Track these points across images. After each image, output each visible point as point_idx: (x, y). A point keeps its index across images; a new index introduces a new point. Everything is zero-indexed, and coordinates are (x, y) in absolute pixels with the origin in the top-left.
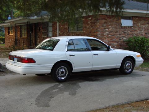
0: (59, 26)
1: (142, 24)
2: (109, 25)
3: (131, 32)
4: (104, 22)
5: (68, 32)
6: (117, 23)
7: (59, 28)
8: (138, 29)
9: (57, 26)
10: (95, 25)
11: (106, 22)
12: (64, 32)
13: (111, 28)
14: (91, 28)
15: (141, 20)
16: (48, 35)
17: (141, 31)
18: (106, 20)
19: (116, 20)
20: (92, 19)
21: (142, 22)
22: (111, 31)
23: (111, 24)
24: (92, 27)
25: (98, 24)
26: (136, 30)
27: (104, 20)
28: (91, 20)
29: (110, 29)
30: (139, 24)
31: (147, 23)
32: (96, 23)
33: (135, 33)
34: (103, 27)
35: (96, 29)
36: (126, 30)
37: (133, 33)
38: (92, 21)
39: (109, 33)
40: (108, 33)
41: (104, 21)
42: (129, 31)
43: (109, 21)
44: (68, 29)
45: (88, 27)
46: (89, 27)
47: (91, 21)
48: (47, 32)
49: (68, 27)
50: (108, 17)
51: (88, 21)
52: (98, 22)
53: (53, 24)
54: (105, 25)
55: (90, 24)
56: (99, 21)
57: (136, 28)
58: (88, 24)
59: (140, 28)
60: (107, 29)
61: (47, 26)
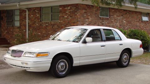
0: (29, 15)
1: (118, 16)
2: (89, 16)
3: (108, 23)
4: (84, 12)
5: (41, 21)
6: (96, 14)
7: (29, 17)
8: (114, 21)
9: (26, 15)
10: (75, 15)
11: (86, 13)
12: (35, 22)
13: (91, 19)
14: (70, 18)
15: (116, 12)
16: (13, 25)
17: (117, 22)
18: (86, 10)
19: (95, 11)
20: (71, 8)
21: (118, 14)
22: (90, 22)
23: (90, 15)
24: (71, 17)
25: (79, 13)
26: (112, 22)
27: (85, 10)
28: (69, 9)
29: (89, 20)
30: (115, 16)
31: (122, 15)
32: (76, 13)
33: (112, 24)
34: (83, 17)
35: (77, 19)
36: (103, 21)
38: (72, 10)
40: (88, 23)
41: (84, 11)
42: (106, 23)
43: (89, 12)
44: (41, 18)
45: (66, 17)
46: (68, 17)
47: (69, 11)
48: (13, 21)
49: (41, 17)
50: (88, 7)
51: (66, 10)
52: (79, 12)
53: (20, 13)
54: (85, 15)
55: (69, 14)
56: (79, 10)
57: (112, 19)
58: (67, 14)
59: (116, 20)
60: (87, 20)
61: (13, 15)
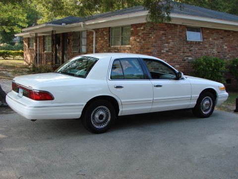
0: (96, 37)
1: (214, 39)
2: (170, 39)
3: (199, 49)
4: (163, 34)
5: (109, 46)
6: (181, 36)
7: (96, 40)
8: (209, 46)
9: (93, 37)
10: (149, 38)
11: (165, 34)
12: (103, 47)
13: (173, 43)
14: (143, 42)
15: (213, 34)
16: (80, 50)
17: (213, 48)
18: (166, 30)
19: (180, 32)
20: (144, 28)
21: (215, 36)
22: (172, 47)
23: (172, 37)
24: (144, 40)
25: (154, 36)
26: (206, 48)
27: (163, 30)
28: (143, 30)
29: (170, 45)
30: (211, 39)
31: (221, 38)
32: (150, 35)
33: (205, 51)
34: (161, 41)
35: (151, 43)
36: (192, 47)
37: (201, 51)
38: (145, 31)
39: (169, 50)
40: (167, 49)
41: (162, 32)
42: (197, 49)
43: (170, 33)
44: (109, 42)
45: (138, 40)
46: (140, 40)
47: (143, 32)
48: (79, 45)
49: (109, 40)
50: (168, 27)
51: (138, 31)
52: (154, 34)
53: (87, 35)
54: (164, 38)
55: (142, 36)
56: (155, 31)
57: (206, 44)
58: (139, 36)
59: (212, 45)
60: (167, 45)
61: (80, 38)
